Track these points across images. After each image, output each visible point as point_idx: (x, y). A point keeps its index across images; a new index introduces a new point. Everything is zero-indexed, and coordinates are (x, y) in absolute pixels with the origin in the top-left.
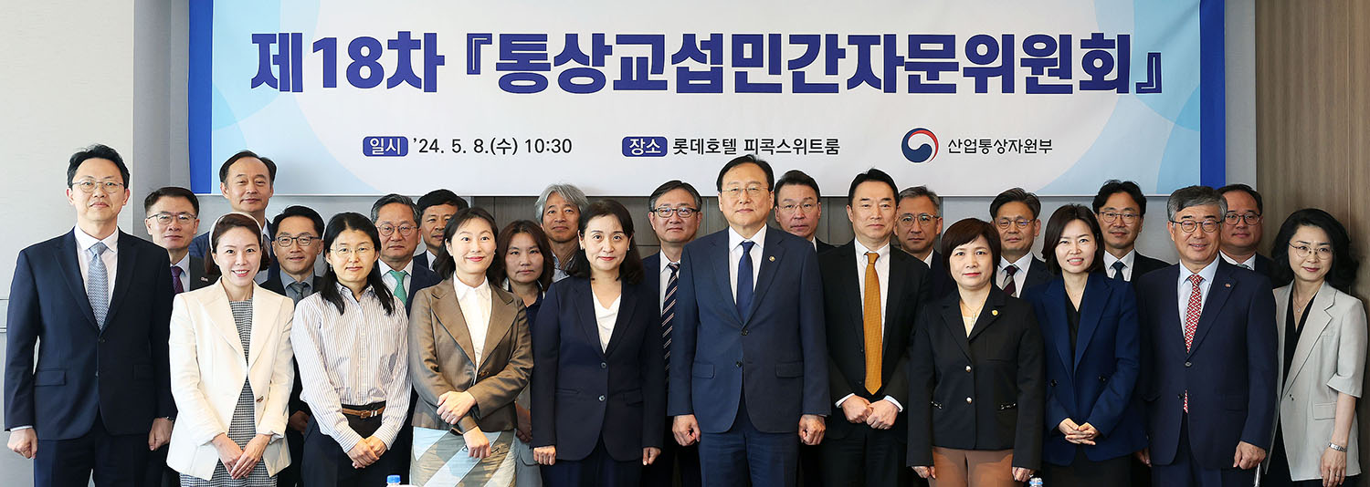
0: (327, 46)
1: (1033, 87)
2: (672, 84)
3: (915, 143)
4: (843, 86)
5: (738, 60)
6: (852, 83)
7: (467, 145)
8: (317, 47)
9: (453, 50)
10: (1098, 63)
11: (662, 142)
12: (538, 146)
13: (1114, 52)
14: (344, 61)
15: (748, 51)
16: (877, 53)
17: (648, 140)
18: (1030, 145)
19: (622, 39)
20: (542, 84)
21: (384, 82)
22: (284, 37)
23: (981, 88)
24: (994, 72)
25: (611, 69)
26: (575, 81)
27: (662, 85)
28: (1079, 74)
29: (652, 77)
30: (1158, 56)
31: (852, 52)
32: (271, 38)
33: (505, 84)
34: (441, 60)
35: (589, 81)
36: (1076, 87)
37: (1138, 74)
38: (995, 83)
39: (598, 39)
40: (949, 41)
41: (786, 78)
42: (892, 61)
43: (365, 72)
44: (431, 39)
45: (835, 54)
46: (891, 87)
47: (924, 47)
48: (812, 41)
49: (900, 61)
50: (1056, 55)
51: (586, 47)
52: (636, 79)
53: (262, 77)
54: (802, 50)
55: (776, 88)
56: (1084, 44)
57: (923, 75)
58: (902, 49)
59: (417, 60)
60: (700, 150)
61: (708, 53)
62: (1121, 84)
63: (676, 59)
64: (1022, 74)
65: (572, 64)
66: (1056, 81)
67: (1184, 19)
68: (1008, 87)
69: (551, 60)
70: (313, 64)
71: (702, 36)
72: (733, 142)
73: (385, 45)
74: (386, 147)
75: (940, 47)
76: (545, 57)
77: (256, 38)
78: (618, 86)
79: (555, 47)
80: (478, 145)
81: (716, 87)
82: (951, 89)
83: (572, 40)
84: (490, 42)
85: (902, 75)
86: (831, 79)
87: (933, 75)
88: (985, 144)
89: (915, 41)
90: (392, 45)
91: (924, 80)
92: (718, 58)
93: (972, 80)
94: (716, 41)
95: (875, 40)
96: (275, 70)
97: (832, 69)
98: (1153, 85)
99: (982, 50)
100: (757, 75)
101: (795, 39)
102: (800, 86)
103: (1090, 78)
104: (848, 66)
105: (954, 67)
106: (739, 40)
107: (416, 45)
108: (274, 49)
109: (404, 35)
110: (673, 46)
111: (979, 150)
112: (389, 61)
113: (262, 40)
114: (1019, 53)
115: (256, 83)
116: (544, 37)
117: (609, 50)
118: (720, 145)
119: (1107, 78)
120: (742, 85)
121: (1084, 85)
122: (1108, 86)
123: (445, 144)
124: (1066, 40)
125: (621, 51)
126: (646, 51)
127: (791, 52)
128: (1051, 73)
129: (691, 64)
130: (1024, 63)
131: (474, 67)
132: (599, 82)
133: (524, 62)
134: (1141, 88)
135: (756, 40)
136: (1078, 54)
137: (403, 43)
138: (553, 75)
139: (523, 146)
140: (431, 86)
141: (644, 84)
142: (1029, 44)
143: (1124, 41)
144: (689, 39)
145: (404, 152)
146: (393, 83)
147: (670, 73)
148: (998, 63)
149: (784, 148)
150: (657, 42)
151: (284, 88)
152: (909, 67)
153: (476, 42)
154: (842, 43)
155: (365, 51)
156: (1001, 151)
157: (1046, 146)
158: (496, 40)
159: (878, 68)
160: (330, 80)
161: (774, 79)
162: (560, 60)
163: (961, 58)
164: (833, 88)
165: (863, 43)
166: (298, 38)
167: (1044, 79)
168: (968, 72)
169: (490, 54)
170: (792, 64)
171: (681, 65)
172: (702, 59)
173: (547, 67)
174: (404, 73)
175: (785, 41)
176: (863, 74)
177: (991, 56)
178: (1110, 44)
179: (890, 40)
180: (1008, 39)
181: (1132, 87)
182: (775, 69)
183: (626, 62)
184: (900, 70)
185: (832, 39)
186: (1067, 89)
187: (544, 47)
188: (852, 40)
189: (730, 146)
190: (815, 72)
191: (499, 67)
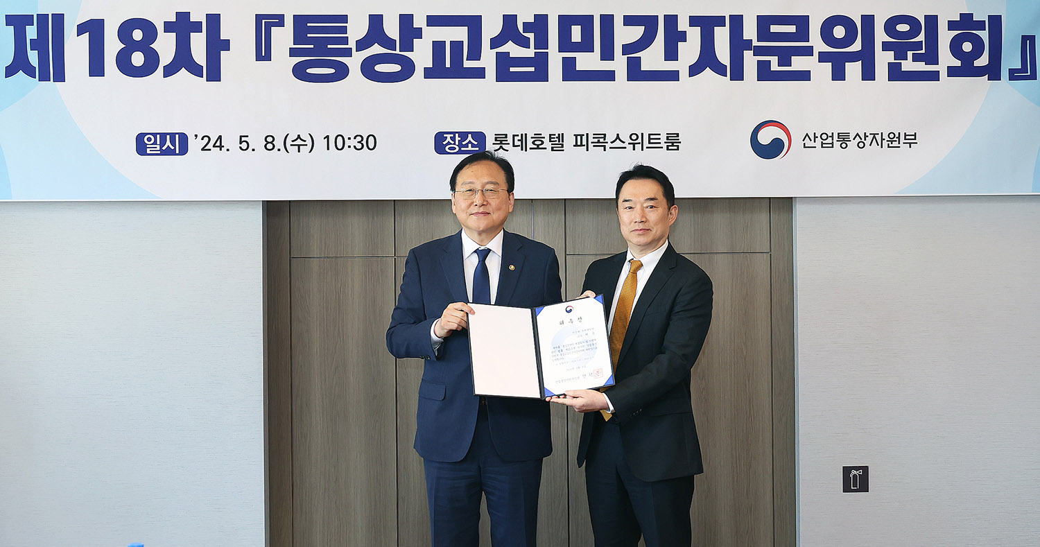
0: (93, 29)
1: (896, 73)
2: (491, 72)
3: (765, 137)
4: (684, 73)
5: (565, 44)
6: (695, 70)
7: (257, 142)
8: (81, 29)
9: (239, 32)
10: (967, 47)
11: (480, 137)
12: (338, 142)
13: (984, 35)
14: (113, 46)
15: (576, 34)
16: (722, 37)
17: (464, 135)
18: (893, 139)
19: (433, 21)
20: (341, 72)
21: (160, 70)
22: (43, 18)
23: (839, 75)
24: (853, 57)
25: (422, 55)
26: (380, 68)
27: (479, 73)
28: (946, 59)
29: (468, 64)
30: (1032, 38)
31: (694, 34)
32: (28, 19)
33: (300, 72)
34: (226, 45)
35: (395, 68)
36: (943, 74)
37: (1011, 59)
38: (854, 69)
39: (406, 20)
40: (802, 23)
41: (619, 64)
42: (738, 45)
43: (138, 59)
44: (214, 20)
45: (674, 38)
46: (737, 74)
47: (774, 29)
48: (649, 23)
49: (748, 45)
50: (921, 37)
51: (392, 29)
52: (449, 65)
53: (19, 65)
54: (637, 32)
55: (609, 76)
56: (952, 25)
57: (774, 60)
58: (750, 31)
59: (198, 44)
60: (524, 147)
61: (531, 36)
62: (993, 71)
63: (495, 43)
64: (883, 59)
65: (376, 49)
66: (921, 66)
68: (868, 74)
69: (352, 44)
70: (76, 49)
71: (525, 17)
72: (561, 137)
73: (160, 28)
74: (162, 146)
75: (792, 29)
76: (345, 41)
77: (10, 20)
78: (429, 73)
79: (357, 29)
80: (269, 143)
81: (541, 74)
82: (804, 76)
83: (376, 21)
84: (282, 24)
85: (750, 61)
86: (670, 66)
87: (784, 61)
88: (844, 138)
89: (764, 23)
90: (168, 27)
91: (775, 66)
92: (542, 42)
93: (828, 66)
94: (541, 20)
95: (720, 21)
96: (33, 57)
97: (671, 54)
98: (1027, 72)
100: (588, 61)
101: (630, 21)
102: (636, 73)
103: (958, 63)
104: (690, 50)
105: (808, 51)
106: (566, 22)
107: (197, 27)
108: (32, 32)
109: (183, 17)
110: (491, 28)
111: (837, 144)
112: (165, 46)
113: (18, 22)
114: (881, 36)
115: (10, 71)
116: (344, 18)
117: (419, 33)
118: (546, 140)
119: (977, 63)
120: (571, 72)
121: (952, 72)
122: (979, 72)
123: (231, 141)
124: (932, 21)
125: (433, 34)
126: (460, 34)
127: (625, 35)
128: (916, 58)
129: (512, 49)
130: (886, 47)
131: (263, 53)
132: (408, 70)
133: (320, 47)
134: (1013, 75)
135: (585, 22)
136: (945, 37)
137: (182, 26)
138: (354, 62)
139: (320, 143)
140: (214, 74)
141: (459, 72)
142: (890, 26)
143: (995, 21)
144: (510, 20)
145: (184, 150)
146: (170, 71)
147: (488, 60)
148: (857, 46)
149: (618, 144)
150: (473, 24)
151: (44, 77)
152: (758, 51)
153: (266, 24)
154: (683, 25)
155: (138, 35)
156: (861, 145)
157: (911, 139)
158: (289, 22)
159: (723, 53)
160: (96, 68)
161: (606, 66)
162: (362, 45)
163: (816, 41)
164: (673, 76)
165: (707, 24)
166: (59, 19)
167: (908, 65)
168: (823, 57)
169: (283, 38)
170: (627, 49)
171: (501, 49)
172: (524, 43)
173: (348, 53)
174: (183, 60)
175: (619, 23)
176: (707, 60)
177: (849, 39)
178: (980, 25)
179: (737, 22)
180: (868, 20)
181: (1005, 74)
182: (607, 54)
183: (438, 47)
184: (748, 55)
185: (671, 20)
186: (934, 76)
187: (344, 30)
188: (694, 21)
189: (558, 142)
190: (653, 58)
191: (293, 52)
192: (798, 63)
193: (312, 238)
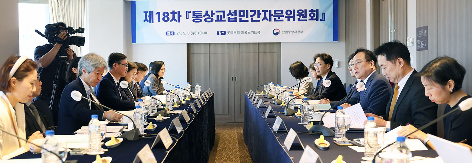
0: (158, 14)
1: (299, 20)
2: (227, 20)
3: (275, 32)
4: (261, 20)
5: (240, 15)
6: (263, 20)
7: (186, 33)
8: (156, 14)
9: (183, 14)
10: (312, 15)
11: (225, 32)
12: (200, 33)
13: (315, 13)
14: (162, 16)
15: (242, 14)
16: (268, 14)
17: (222, 32)
18: (299, 32)
19: (217, 12)
20: (201, 21)
21: (170, 21)
22: (150, 12)
23: (289, 20)
24: (291, 17)
25: (215, 18)
26: (207, 20)
27: (225, 21)
28: (308, 17)
29: (223, 19)
30: (324, 13)
31: (263, 13)
32: (147, 12)
33: (194, 21)
34: (181, 16)
35: (210, 20)
36: (308, 20)
37: (320, 17)
38: (291, 19)
39: (212, 12)
40: (282, 11)
41: (249, 19)
42: (271, 15)
43: (166, 19)
44: (179, 12)
45: (259, 14)
46: (270, 20)
47: (277, 12)
48: (255, 11)
49: (272, 15)
50: (304, 13)
51: (210, 13)
52: (219, 19)
53: (146, 20)
54: (253, 13)
55: (248, 21)
56: (309, 11)
57: (277, 18)
58: (273, 13)
59: (176, 16)
60: (233, 34)
61: (234, 14)
62: (317, 19)
63: (228, 15)
64: (297, 17)
65: (207, 17)
66: (304, 19)
67: (329, 7)
68: (294, 20)
69: (203, 16)
70: (156, 17)
71: (233, 11)
73: (170, 13)
74: (170, 33)
75: (280, 12)
76: (201, 15)
77: (144, 12)
78: (216, 21)
79: (203, 13)
80: (188, 33)
81: (236, 21)
82: (283, 21)
83: (207, 12)
84: (190, 12)
85: (273, 18)
86: (258, 19)
87: (279, 18)
88: (289, 32)
89: (275, 11)
92: (236, 15)
93: (287, 19)
94: (236, 11)
95: (267, 11)
96: (148, 19)
97: (259, 17)
98: (323, 19)
99: (289, 13)
100: (244, 18)
101: (251, 11)
102: (252, 20)
103: (310, 18)
104: (262, 16)
105: (283, 16)
106: (240, 12)
107: (176, 13)
108: (148, 14)
109: (174, 11)
110: (227, 13)
111: (288, 33)
112: (171, 16)
113: (146, 13)
114: (296, 13)
115: (144, 21)
116: (201, 11)
117: (214, 14)
118: (237, 32)
119: (314, 18)
120: (241, 20)
121: (309, 20)
122: (314, 20)
123: (182, 33)
124: (306, 10)
125: (217, 14)
126: (221, 14)
127: (250, 14)
128: (303, 17)
129: (231, 17)
130: (297, 15)
131: (187, 18)
132: (212, 20)
133: (197, 16)
134: (321, 20)
135: (243, 11)
136: (308, 13)
137: (173, 13)
138: (203, 19)
139: (197, 33)
140: (179, 21)
141: (221, 20)
142: (298, 11)
143: (317, 10)
144: (230, 11)
145: (174, 34)
146: (171, 21)
147: (226, 18)
148: (292, 15)
149: (249, 33)
150: (224, 12)
151: (150, 22)
152: (274, 16)
153: (188, 12)
154: (261, 12)
155: (166, 15)
156: (293, 33)
157: (302, 32)
158: (192, 12)
159: (268, 17)
160: (159, 20)
161: (247, 19)
162: (204, 16)
163: (285, 14)
164: (259, 21)
165: (265, 12)
167: (301, 18)
168: (286, 17)
169: (191, 15)
170: (251, 16)
171: (229, 16)
172: (233, 15)
173: (202, 17)
174: (174, 19)
175: (249, 12)
176: (265, 18)
177: (291, 14)
178: (315, 11)
179: (270, 11)
180: (294, 11)
181: (319, 20)
182: (247, 17)
183: (218, 16)
184: (272, 17)
185: (259, 11)
186: (306, 20)
187: (201, 13)
188: (263, 11)
189: (238, 33)
190: (255, 18)
191: (192, 17)
192: (281, 18)
193: (195, 50)
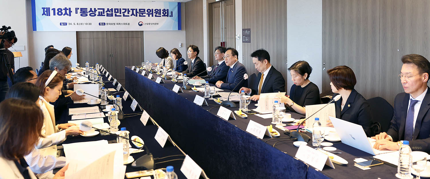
0: (54, 9)
1: (156, 16)
2: (106, 15)
3: (140, 23)
4: (130, 16)
5: (115, 12)
6: (131, 15)
7: (76, 24)
8: (52, 9)
9: (73, 10)
10: (164, 13)
11: (105, 23)
12: (87, 24)
13: (166, 11)
14: (56, 12)
15: (116, 11)
16: (135, 11)
17: (103, 23)
18: (156, 24)
19: (98, 9)
20: (87, 15)
21: (63, 15)
22: (47, 8)
23: (149, 16)
24: (151, 14)
25: (97, 13)
26: (92, 15)
27: (104, 15)
28: (162, 14)
29: (103, 14)
30: (172, 12)
31: (131, 11)
32: (45, 8)
33: (81, 15)
34: (72, 12)
35: (94, 15)
36: (162, 16)
37: (170, 14)
38: (151, 15)
39: (95, 9)
40: (144, 10)
41: (122, 14)
42: (137, 12)
43: (60, 13)
44: (70, 9)
46: (137, 16)
47: (141, 10)
48: (125, 9)
50: (159, 12)
51: (93, 10)
52: (100, 14)
53: (44, 14)
55: (121, 16)
56: (163, 10)
57: (141, 14)
58: (138, 11)
59: (68, 11)
60: (110, 25)
61: (111, 11)
62: (168, 16)
63: (106, 12)
64: (154, 14)
65: (91, 12)
66: (159, 15)
67: (175, 8)
68: (153, 16)
69: (88, 12)
70: (52, 12)
71: (110, 9)
72: (115, 23)
73: (63, 9)
74: (63, 24)
75: (143, 10)
76: (87, 11)
77: (42, 8)
78: (98, 15)
79: (89, 10)
80: (78, 24)
81: (112, 16)
82: (145, 16)
83: (91, 9)
84: (79, 9)
85: (138, 14)
86: (128, 15)
87: (142, 14)
88: (150, 24)
89: (140, 10)
90: (64, 9)
91: (141, 15)
92: (112, 12)
93: (148, 15)
94: (112, 9)
95: (134, 9)
96: (46, 13)
97: (128, 13)
98: (172, 16)
99: (149, 11)
100: (118, 14)
101: (123, 9)
102: (124, 16)
103: (163, 15)
104: (131, 13)
105: (145, 13)
106: (115, 9)
107: (68, 9)
108: (45, 10)
110: (106, 10)
112: (64, 12)
113: (44, 8)
114: (154, 11)
115: (43, 15)
116: (87, 9)
117: (97, 10)
120: (116, 15)
121: (163, 16)
122: (166, 16)
123: (73, 24)
124: (160, 10)
125: (98, 11)
126: (102, 11)
127: (123, 11)
128: (158, 14)
129: (108, 13)
130: (155, 13)
131: (77, 13)
132: (95, 15)
133: (84, 12)
135: (118, 9)
136: (162, 12)
137: (66, 9)
138: (88, 14)
139: (84, 24)
140: (70, 15)
141: (102, 15)
142: (155, 10)
143: (168, 10)
144: (108, 9)
145: (66, 25)
146: (64, 15)
147: (105, 14)
148: (151, 13)
149: (122, 24)
150: (104, 9)
151: (47, 15)
152: (139, 13)
153: (77, 9)
154: (130, 10)
155: (60, 10)
156: (152, 25)
157: (158, 24)
159: (135, 13)
160: (54, 14)
161: (120, 15)
162: (89, 12)
163: (146, 12)
164: (129, 16)
165: (133, 10)
166: (49, 8)
167: (157, 15)
168: (147, 14)
169: (79, 11)
170: (123, 13)
173: (88, 13)
174: (66, 13)
175: (122, 9)
176: (133, 14)
178: (166, 10)
179: (136, 9)
180: (152, 10)
181: (169, 16)
182: (120, 13)
183: (99, 12)
184: (138, 13)
185: (128, 9)
186: (161, 16)
187: (87, 10)
188: (131, 9)
189: (114, 24)
190: (126, 14)
191: (80, 13)
192: (144, 15)
193: (82, 36)
